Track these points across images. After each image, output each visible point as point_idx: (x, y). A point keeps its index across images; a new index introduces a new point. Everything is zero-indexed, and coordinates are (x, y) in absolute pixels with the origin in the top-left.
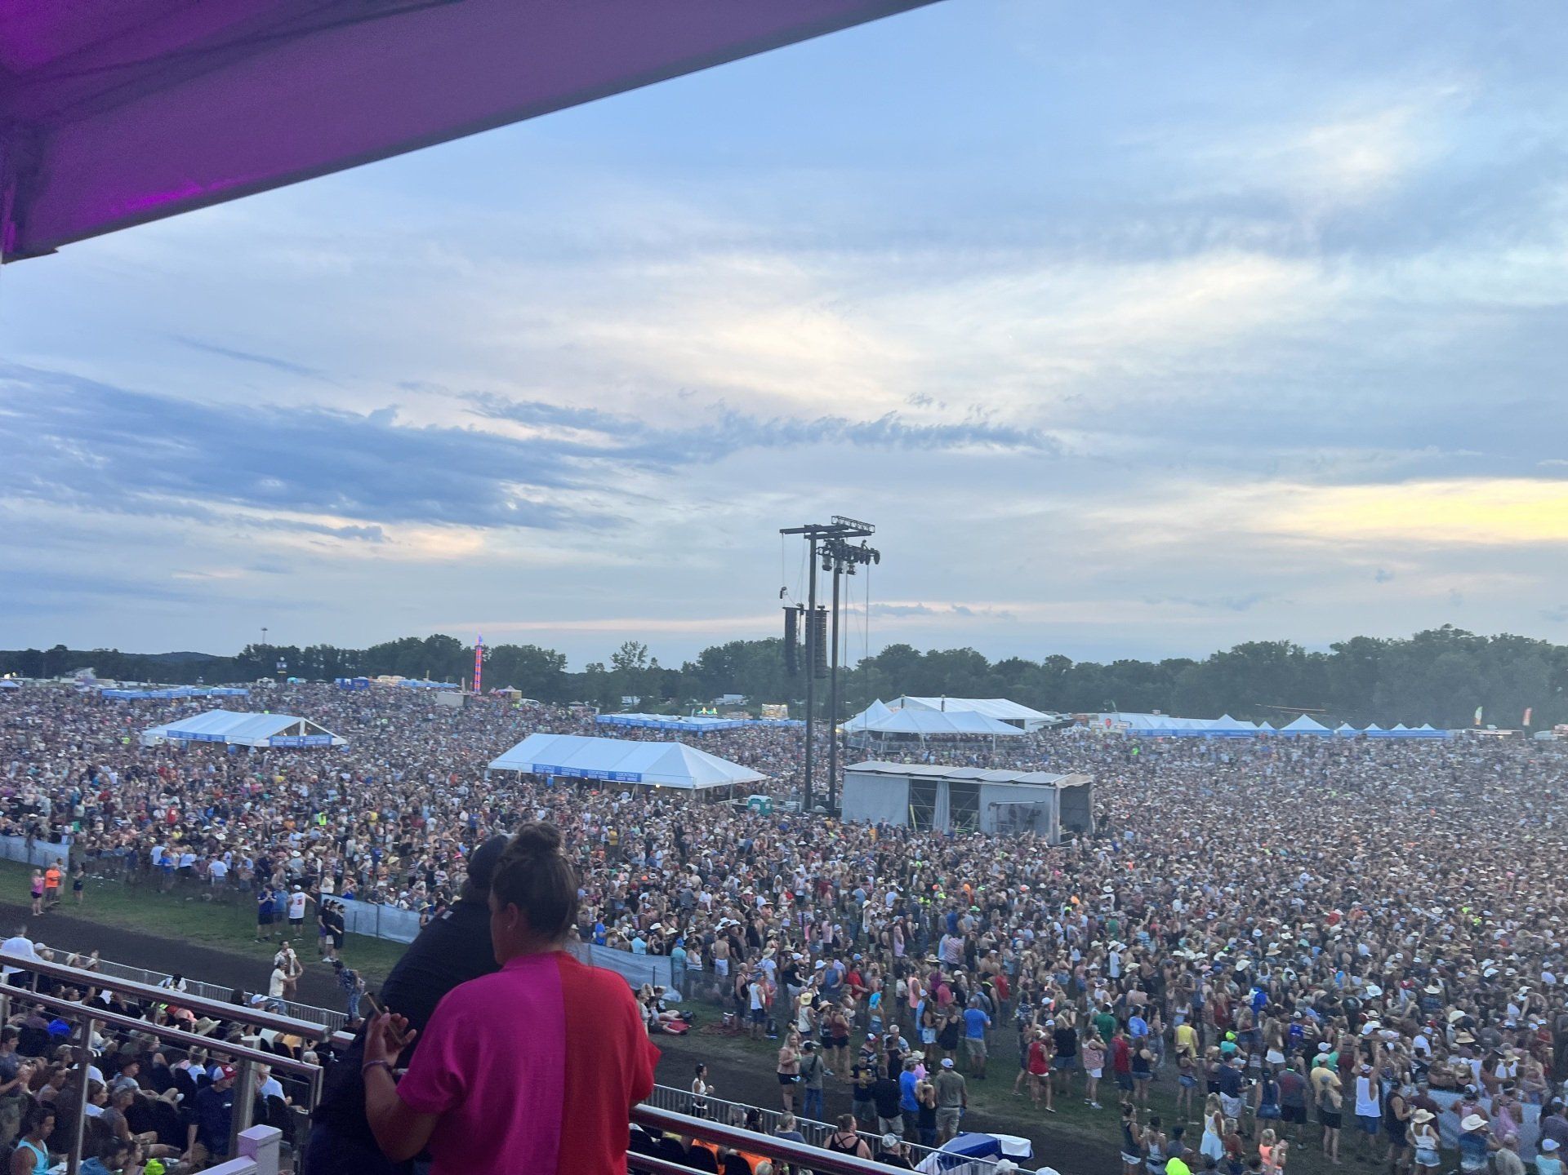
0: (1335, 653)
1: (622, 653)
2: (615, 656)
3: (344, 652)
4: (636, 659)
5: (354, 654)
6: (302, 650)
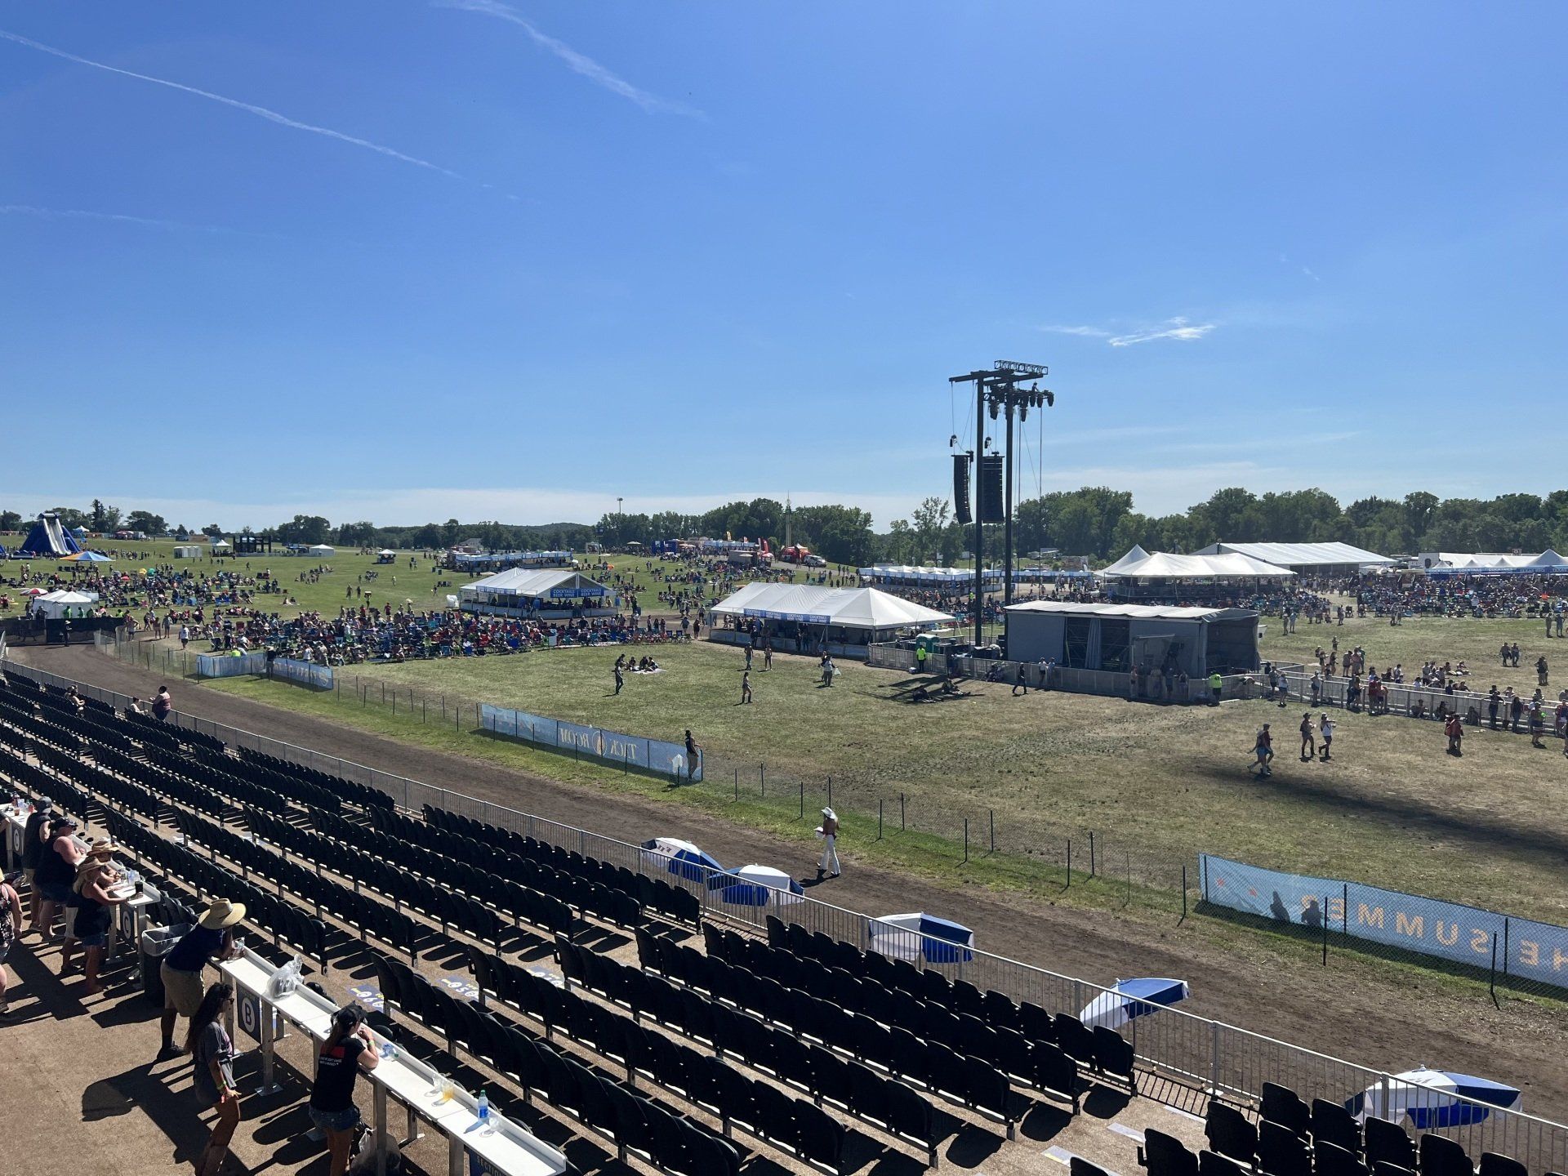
1: (923, 509)
2: (917, 512)
3: (687, 518)
4: (938, 515)
5: (694, 518)
6: (651, 517)
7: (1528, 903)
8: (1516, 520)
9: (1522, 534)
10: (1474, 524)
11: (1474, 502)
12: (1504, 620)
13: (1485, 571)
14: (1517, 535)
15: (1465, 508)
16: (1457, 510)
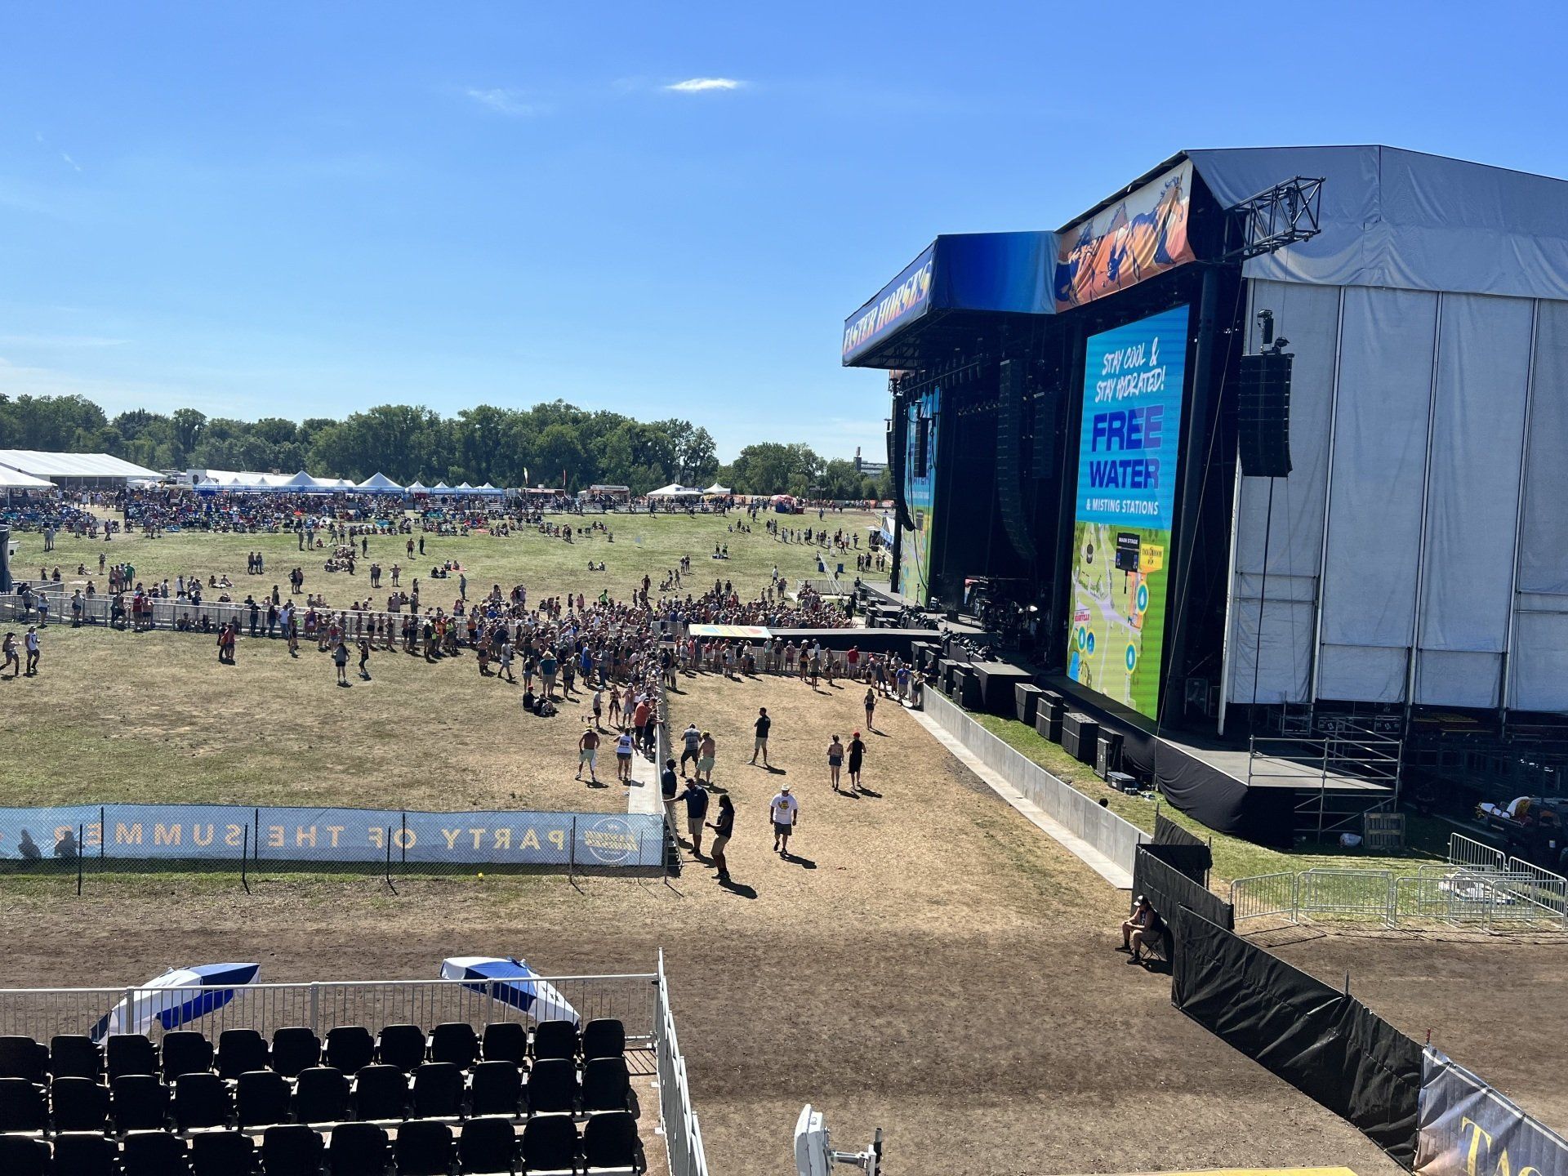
0: (463, 419)
7: (278, 791)
8: (276, 442)
9: (281, 456)
10: (239, 444)
11: (239, 424)
12: (264, 535)
13: (248, 489)
14: (276, 457)
15: (230, 428)
16: (222, 430)
